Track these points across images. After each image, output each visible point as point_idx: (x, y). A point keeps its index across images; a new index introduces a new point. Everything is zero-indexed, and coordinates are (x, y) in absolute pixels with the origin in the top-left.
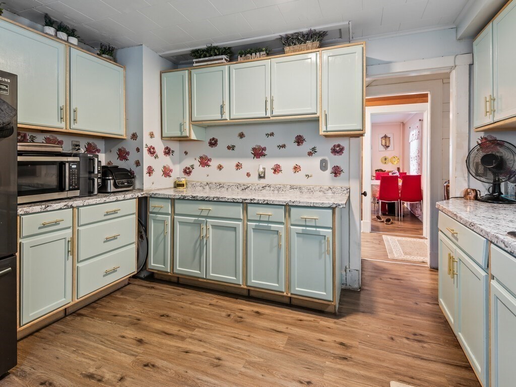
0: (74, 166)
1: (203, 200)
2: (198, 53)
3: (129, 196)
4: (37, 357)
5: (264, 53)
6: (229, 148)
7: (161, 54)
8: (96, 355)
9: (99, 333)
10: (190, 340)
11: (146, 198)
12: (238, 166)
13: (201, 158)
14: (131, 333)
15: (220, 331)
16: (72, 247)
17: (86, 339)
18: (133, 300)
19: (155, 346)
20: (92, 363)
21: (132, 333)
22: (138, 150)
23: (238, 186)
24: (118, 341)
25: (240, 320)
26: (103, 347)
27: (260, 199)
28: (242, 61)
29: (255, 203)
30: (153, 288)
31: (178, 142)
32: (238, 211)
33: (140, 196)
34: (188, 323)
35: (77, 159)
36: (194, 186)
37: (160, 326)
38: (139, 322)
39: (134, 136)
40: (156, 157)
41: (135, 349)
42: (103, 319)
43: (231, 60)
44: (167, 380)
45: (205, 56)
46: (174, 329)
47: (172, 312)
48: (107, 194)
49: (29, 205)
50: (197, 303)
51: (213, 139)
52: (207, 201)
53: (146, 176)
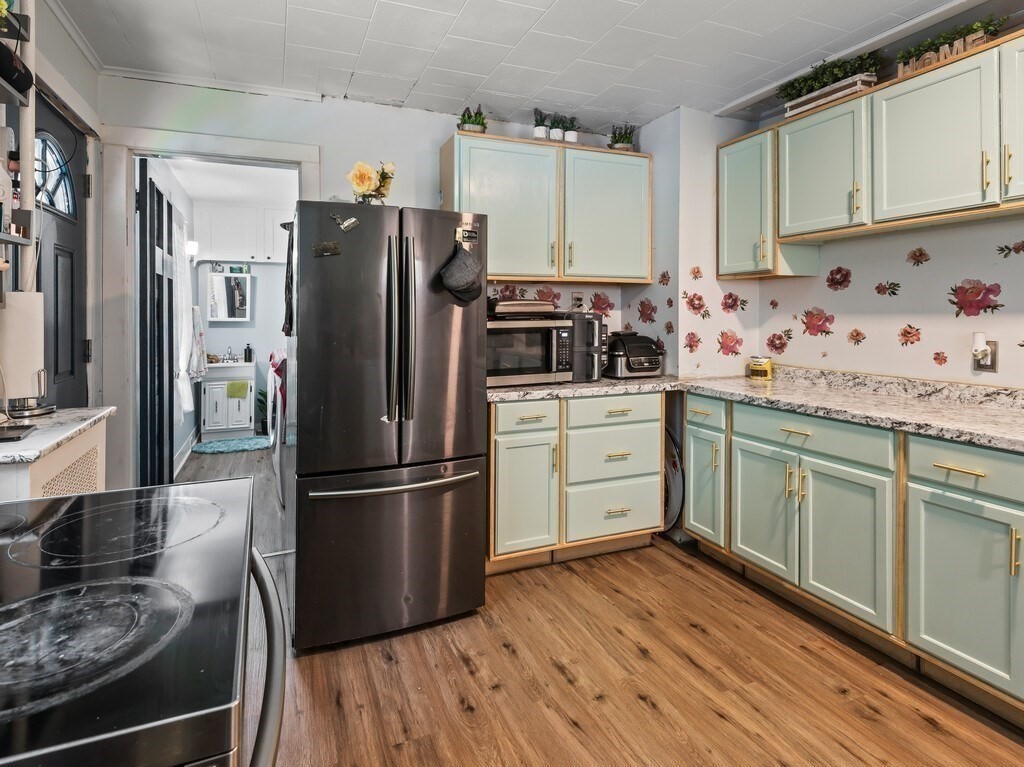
0: (565, 335)
1: (792, 411)
2: (795, 88)
3: (648, 386)
4: (507, 605)
5: (980, 34)
6: (881, 289)
7: (717, 112)
8: (575, 640)
9: (587, 608)
10: (734, 697)
11: (681, 393)
12: (909, 335)
13: (808, 314)
14: (633, 631)
15: (810, 713)
16: (559, 460)
17: (568, 608)
18: (651, 575)
19: (666, 673)
20: (567, 649)
21: (636, 633)
22: (670, 303)
23: (907, 385)
24: (611, 634)
25: (870, 716)
26: (587, 632)
27: (945, 427)
28: (909, 73)
29: (930, 436)
30: (690, 567)
31: (757, 282)
32: (884, 449)
33: (669, 389)
34: (742, 663)
35: (569, 323)
36: (790, 377)
37: (686, 643)
38: (651, 618)
39: (665, 278)
40: (706, 315)
41: (632, 662)
42: (599, 589)
43: (881, 80)
44: (670, 744)
45: (811, 90)
46: (709, 662)
47: (714, 626)
48: (614, 381)
49: (506, 389)
50: (774, 631)
51: (839, 270)
52: (800, 413)
53: (683, 352)
